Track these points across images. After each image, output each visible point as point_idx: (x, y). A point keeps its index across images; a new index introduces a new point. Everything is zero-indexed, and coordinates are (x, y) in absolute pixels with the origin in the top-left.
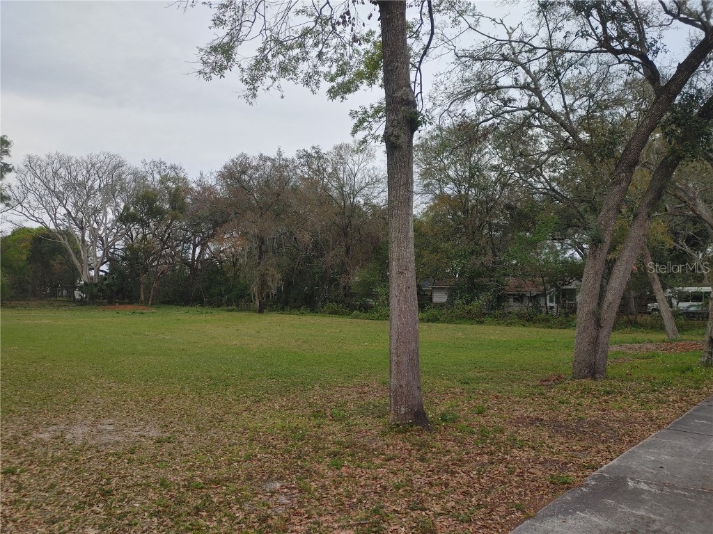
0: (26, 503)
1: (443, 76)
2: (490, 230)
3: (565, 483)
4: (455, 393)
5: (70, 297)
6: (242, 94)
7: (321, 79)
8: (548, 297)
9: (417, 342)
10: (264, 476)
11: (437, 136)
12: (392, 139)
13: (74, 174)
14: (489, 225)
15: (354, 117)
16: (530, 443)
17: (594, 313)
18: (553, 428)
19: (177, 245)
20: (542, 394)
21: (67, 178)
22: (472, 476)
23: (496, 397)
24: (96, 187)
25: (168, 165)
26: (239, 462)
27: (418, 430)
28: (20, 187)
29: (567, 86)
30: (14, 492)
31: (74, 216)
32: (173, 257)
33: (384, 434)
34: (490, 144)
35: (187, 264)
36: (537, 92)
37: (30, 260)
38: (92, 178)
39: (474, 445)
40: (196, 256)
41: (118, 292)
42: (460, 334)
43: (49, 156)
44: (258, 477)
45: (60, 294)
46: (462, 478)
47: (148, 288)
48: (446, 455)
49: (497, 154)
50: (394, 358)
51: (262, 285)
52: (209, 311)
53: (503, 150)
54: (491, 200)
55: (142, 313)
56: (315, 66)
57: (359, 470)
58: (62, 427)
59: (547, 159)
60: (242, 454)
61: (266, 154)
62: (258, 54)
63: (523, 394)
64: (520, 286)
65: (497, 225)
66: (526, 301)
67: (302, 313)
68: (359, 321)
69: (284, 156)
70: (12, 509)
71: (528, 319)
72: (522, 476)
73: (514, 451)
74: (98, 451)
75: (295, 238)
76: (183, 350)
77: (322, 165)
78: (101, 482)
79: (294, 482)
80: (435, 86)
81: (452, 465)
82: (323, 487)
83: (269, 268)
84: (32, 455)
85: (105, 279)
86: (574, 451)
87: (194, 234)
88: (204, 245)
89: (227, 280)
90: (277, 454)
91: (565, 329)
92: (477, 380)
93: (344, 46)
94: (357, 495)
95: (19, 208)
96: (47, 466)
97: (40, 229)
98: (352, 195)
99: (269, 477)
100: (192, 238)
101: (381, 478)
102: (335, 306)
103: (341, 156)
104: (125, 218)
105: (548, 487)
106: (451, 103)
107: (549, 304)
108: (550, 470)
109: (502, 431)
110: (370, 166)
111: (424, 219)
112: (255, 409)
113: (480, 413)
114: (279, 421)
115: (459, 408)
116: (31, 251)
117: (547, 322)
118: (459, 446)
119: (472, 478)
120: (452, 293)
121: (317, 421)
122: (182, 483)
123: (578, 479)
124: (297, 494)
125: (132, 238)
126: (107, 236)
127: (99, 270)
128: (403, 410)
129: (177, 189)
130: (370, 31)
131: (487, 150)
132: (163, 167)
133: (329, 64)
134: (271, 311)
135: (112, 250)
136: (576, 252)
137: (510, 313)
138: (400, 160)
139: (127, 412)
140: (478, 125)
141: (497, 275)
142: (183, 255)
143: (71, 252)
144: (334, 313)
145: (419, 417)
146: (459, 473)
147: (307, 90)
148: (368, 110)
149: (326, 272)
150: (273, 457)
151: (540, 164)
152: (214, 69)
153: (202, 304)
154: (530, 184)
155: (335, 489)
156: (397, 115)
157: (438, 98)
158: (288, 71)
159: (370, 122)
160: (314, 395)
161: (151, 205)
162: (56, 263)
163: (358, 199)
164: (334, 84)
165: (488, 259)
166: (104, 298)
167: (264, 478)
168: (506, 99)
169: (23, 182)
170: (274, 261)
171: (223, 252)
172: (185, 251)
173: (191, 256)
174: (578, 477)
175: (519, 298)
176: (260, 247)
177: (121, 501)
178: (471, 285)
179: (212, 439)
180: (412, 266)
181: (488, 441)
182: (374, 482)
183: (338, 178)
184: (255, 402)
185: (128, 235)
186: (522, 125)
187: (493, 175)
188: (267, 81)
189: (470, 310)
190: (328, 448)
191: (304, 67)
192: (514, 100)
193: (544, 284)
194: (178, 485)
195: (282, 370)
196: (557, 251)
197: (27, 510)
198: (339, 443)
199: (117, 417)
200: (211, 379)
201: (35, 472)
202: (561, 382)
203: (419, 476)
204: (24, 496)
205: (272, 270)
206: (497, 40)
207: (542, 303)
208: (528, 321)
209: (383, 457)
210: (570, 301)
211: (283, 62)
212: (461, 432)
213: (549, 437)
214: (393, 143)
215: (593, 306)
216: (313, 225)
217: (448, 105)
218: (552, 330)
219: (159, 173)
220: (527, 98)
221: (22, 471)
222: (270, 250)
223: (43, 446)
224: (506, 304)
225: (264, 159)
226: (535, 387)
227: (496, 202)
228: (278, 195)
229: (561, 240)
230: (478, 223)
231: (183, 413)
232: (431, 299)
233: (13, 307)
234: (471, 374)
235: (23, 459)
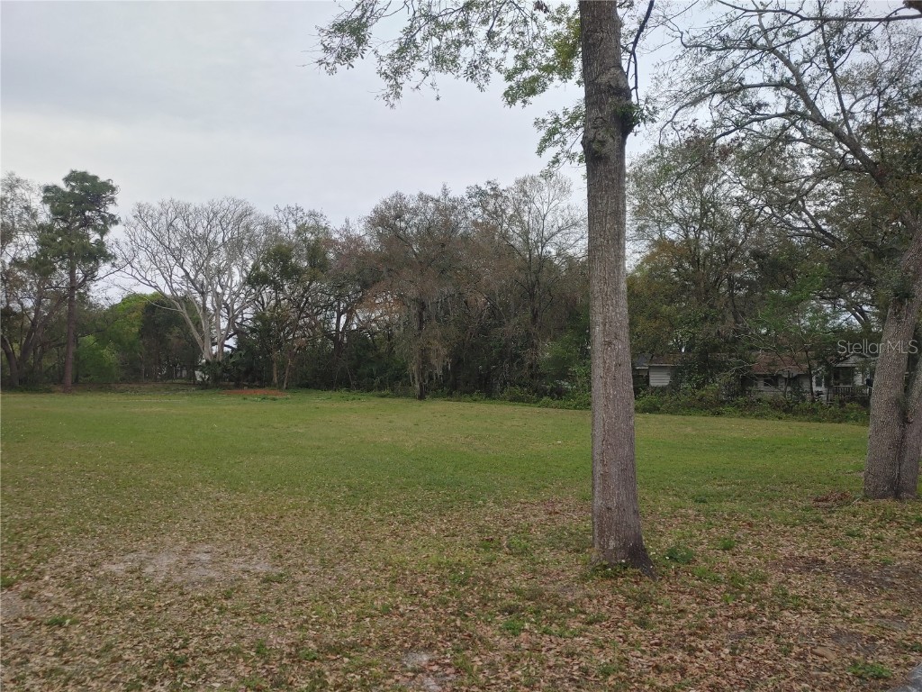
0: (65, 674)
1: (667, 66)
2: (731, 286)
3: (878, 678)
4: (686, 516)
5: (190, 379)
6: (380, 94)
7: (492, 69)
8: (814, 380)
9: (632, 446)
10: (405, 642)
11: (657, 157)
12: (594, 146)
13: (192, 225)
14: (729, 279)
15: (540, 128)
16: (809, 601)
17: (897, 403)
18: (843, 576)
19: (317, 314)
20: (818, 521)
21: (184, 231)
22: (723, 656)
23: (750, 525)
24: (220, 241)
25: (306, 211)
26: (372, 616)
27: (634, 575)
28: (129, 243)
29: (845, 80)
30: (55, 655)
31: (193, 277)
32: (312, 328)
33: (584, 578)
34: (729, 170)
35: (330, 336)
36: (800, 89)
37: (143, 333)
38: (214, 230)
39: (721, 601)
40: (341, 326)
41: (247, 373)
42: (689, 429)
43: (162, 205)
44: (397, 643)
45: (179, 375)
46: (707, 659)
47: (282, 367)
48: (679, 618)
49: (740, 182)
50: (599, 468)
51: (423, 363)
52: (356, 396)
53: (747, 176)
54: (732, 246)
55: (274, 399)
56: (483, 52)
57: (547, 638)
58: (144, 555)
59: (812, 188)
60: (378, 604)
61: (427, 192)
62: (402, 35)
63: (790, 519)
64: (773, 363)
65: (740, 280)
66: (782, 384)
67: (475, 400)
68: (551, 410)
69: (451, 196)
70: (44, 684)
71: (786, 410)
72: (804, 659)
73: (786, 613)
74: (182, 594)
75: (466, 302)
76: (319, 448)
77: (500, 206)
78: (175, 644)
79: (448, 655)
80: (655, 81)
81: (691, 635)
82: (491, 665)
83: (431, 341)
84: (93, 597)
85: (231, 356)
86: (883, 617)
87: (338, 298)
88: (350, 313)
89: (379, 357)
90: (428, 606)
91: (840, 422)
92: (718, 497)
93: (525, 22)
94: (543, 683)
95: (128, 269)
96: (109, 615)
97: (154, 295)
98: (539, 244)
99: (413, 645)
100: (336, 303)
101: (579, 655)
102: (517, 390)
103: (525, 193)
104: (255, 280)
105: (850, 683)
106: (677, 112)
107: (815, 389)
108: (849, 650)
109: (763, 580)
110: (563, 205)
111: (638, 274)
112: (402, 534)
113: (726, 548)
114: (433, 554)
115: (695, 540)
116: (142, 321)
117: (813, 413)
118: (698, 603)
119: (722, 659)
120: (677, 373)
121: (489, 555)
122: (287, 650)
123: (900, 670)
124: (452, 676)
125: (263, 305)
126: (233, 302)
127: (223, 345)
128: (612, 544)
129: (317, 241)
130: (563, 6)
131: (725, 177)
132: (300, 214)
133: (503, 47)
134: (434, 397)
135: (239, 320)
136: (853, 317)
137: (759, 400)
138: (606, 177)
139: (233, 535)
140: (715, 140)
141: (741, 348)
142: (326, 326)
143: (191, 324)
144: (516, 399)
145: (636, 555)
146: (701, 651)
147: (472, 85)
148: (561, 116)
149: (505, 346)
150: (421, 611)
151: (802, 195)
152: (339, 57)
153: (348, 386)
154: (787, 222)
155: (510, 670)
156: (601, 111)
157: (661, 100)
158: (445, 62)
159: (563, 134)
160: (486, 516)
161: (285, 262)
162: (173, 336)
163: (548, 248)
164: (512, 83)
165: (727, 327)
166: (231, 381)
167: (406, 645)
168: (755, 104)
169: (132, 237)
170: (438, 332)
171: (375, 321)
172: (327, 320)
173: (334, 326)
174: (898, 665)
175: (772, 380)
176: (421, 314)
177: (196, 677)
178: (702, 363)
179: (339, 578)
180: (624, 334)
181: (743, 596)
182: (569, 660)
183: (521, 222)
184: (405, 523)
185: (259, 302)
186: (777, 139)
187: (735, 212)
188: (416, 75)
189: (703, 396)
190: (502, 599)
191: (467, 54)
192: (766, 105)
193: (808, 360)
194: (282, 652)
195: (445, 478)
196: (827, 315)
197: (63, 686)
198: (519, 592)
199: (218, 542)
200: (350, 487)
201: (90, 624)
202: (848, 504)
203: (639, 654)
204: (66, 663)
205: (436, 344)
206: (746, 11)
207: (806, 386)
208: (785, 411)
209: (583, 616)
210: (846, 383)
211: (438, 48)
212: (700, 579)
213: (839, 591)
214: (596, 152)
215: (897, 391)
216: (489, 285)
217: (672, 115)
218: (822, 425)
219: (295, 222)
220: (784, 101)
221: (74, 622)
222: (433, 318)
223: (112, 582)
224: (754, 389)
225: (424, 199)
226: (806, 509)
227: (739, 248)
228: (443, 246)
229: (833, 300)
230: (713, 279)
231: (306, 537)
232: (647, 381)
233: (122, 392)
234: (709, 488)
235: (80, 603)
